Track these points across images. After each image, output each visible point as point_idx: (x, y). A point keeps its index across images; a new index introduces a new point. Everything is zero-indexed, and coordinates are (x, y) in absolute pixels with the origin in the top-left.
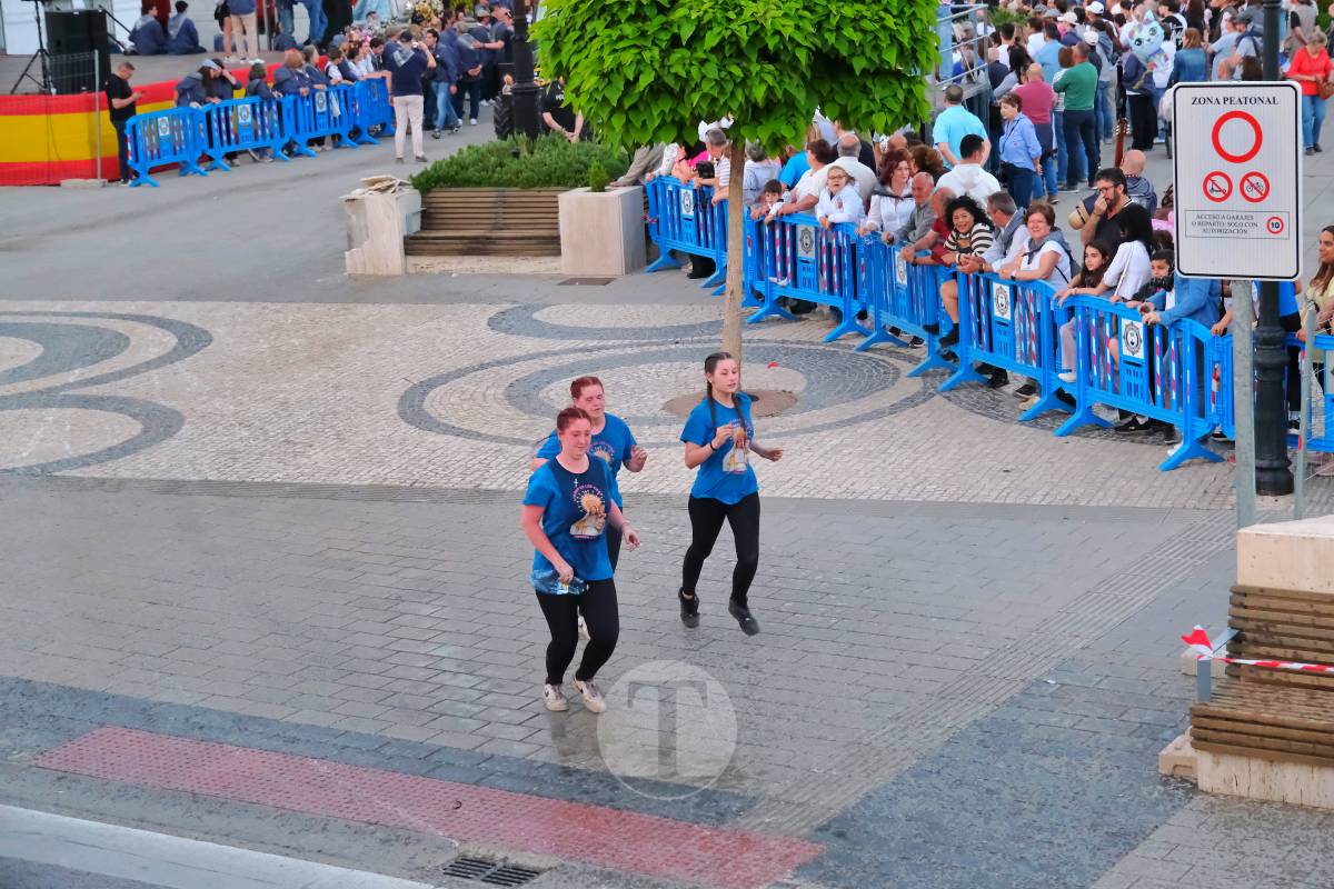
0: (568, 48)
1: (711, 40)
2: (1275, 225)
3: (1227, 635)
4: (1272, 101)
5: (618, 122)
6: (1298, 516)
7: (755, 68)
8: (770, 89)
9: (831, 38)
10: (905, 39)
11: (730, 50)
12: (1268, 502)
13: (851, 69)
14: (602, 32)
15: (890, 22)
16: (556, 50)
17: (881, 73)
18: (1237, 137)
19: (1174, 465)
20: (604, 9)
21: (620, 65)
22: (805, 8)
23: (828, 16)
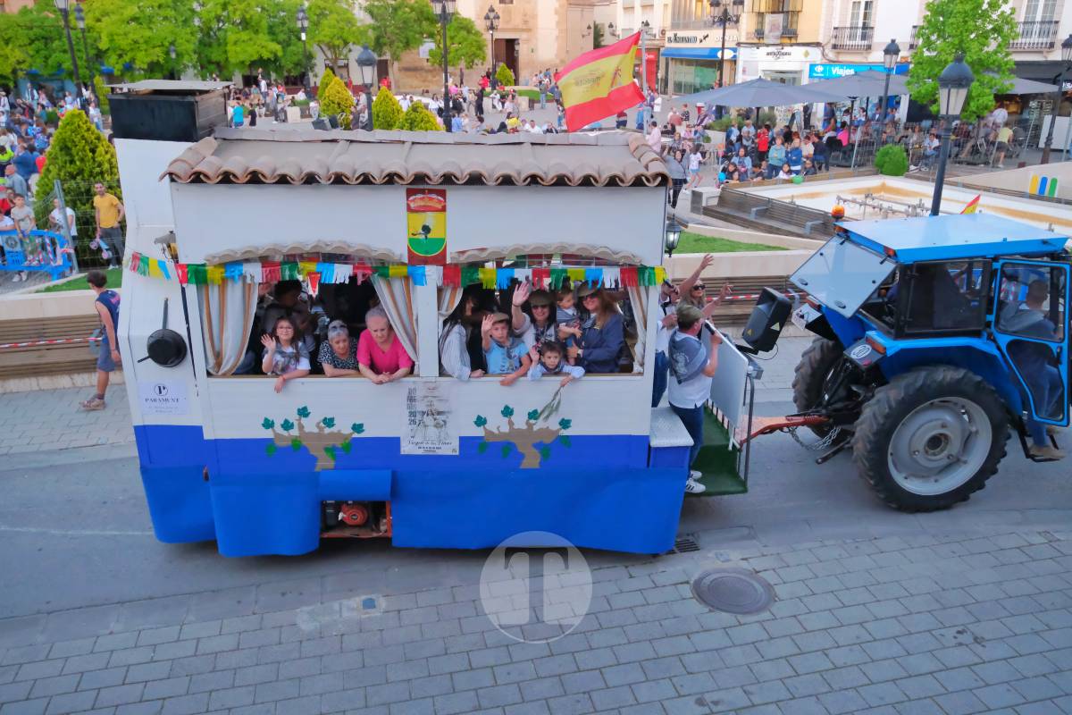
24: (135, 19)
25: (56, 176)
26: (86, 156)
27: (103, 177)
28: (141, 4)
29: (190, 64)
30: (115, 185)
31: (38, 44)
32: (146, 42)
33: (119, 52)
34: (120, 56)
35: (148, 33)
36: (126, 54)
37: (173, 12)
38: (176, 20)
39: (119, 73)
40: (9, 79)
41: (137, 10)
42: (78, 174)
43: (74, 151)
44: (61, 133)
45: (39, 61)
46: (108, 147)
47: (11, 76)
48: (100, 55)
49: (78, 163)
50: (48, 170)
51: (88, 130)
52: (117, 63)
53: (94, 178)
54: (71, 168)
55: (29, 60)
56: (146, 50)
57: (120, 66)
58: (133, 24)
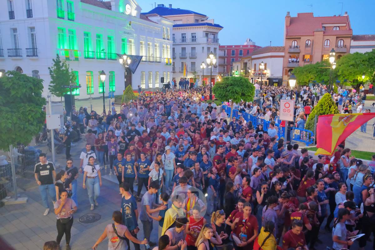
0: (216, 92)
1: (231, 91)
2: (291, 115)
4: (291, 102)
5: (220, 99)
7: (235, 94)
8: (237, 97)
9: (243, 92)
10: (251, 93)
11: (233, 92)
13: (245, 95)
14: (220, 90)
15: (250, 90)
16: (214, 91)
17: (248, 96)
18: (287, 105)
20: (220, 87)
22: (241, 88)
23: (243, 89)
24: (353, 65)
26: (327, 108)
28: (356, 60)
31: (319, 73)
32: (354, 73)
34: (344, 77)
35: (356, 70)
36: (346, 76)
37: (367, 63)
38: (368, 65)
39: (342, 83)
41: (354, 62)
42: (323, 114)
43: (324, 107)
45: (318, 78)
46: (335, 106)
47: (308, 82)
48: (337, 76)
49: (324, 110)
50: (314, 111)
51: (331, 100)
54: (321, 112)
55: (314, 78)
56: (353, 75)
57: (343, 80)
58: (351, 67)
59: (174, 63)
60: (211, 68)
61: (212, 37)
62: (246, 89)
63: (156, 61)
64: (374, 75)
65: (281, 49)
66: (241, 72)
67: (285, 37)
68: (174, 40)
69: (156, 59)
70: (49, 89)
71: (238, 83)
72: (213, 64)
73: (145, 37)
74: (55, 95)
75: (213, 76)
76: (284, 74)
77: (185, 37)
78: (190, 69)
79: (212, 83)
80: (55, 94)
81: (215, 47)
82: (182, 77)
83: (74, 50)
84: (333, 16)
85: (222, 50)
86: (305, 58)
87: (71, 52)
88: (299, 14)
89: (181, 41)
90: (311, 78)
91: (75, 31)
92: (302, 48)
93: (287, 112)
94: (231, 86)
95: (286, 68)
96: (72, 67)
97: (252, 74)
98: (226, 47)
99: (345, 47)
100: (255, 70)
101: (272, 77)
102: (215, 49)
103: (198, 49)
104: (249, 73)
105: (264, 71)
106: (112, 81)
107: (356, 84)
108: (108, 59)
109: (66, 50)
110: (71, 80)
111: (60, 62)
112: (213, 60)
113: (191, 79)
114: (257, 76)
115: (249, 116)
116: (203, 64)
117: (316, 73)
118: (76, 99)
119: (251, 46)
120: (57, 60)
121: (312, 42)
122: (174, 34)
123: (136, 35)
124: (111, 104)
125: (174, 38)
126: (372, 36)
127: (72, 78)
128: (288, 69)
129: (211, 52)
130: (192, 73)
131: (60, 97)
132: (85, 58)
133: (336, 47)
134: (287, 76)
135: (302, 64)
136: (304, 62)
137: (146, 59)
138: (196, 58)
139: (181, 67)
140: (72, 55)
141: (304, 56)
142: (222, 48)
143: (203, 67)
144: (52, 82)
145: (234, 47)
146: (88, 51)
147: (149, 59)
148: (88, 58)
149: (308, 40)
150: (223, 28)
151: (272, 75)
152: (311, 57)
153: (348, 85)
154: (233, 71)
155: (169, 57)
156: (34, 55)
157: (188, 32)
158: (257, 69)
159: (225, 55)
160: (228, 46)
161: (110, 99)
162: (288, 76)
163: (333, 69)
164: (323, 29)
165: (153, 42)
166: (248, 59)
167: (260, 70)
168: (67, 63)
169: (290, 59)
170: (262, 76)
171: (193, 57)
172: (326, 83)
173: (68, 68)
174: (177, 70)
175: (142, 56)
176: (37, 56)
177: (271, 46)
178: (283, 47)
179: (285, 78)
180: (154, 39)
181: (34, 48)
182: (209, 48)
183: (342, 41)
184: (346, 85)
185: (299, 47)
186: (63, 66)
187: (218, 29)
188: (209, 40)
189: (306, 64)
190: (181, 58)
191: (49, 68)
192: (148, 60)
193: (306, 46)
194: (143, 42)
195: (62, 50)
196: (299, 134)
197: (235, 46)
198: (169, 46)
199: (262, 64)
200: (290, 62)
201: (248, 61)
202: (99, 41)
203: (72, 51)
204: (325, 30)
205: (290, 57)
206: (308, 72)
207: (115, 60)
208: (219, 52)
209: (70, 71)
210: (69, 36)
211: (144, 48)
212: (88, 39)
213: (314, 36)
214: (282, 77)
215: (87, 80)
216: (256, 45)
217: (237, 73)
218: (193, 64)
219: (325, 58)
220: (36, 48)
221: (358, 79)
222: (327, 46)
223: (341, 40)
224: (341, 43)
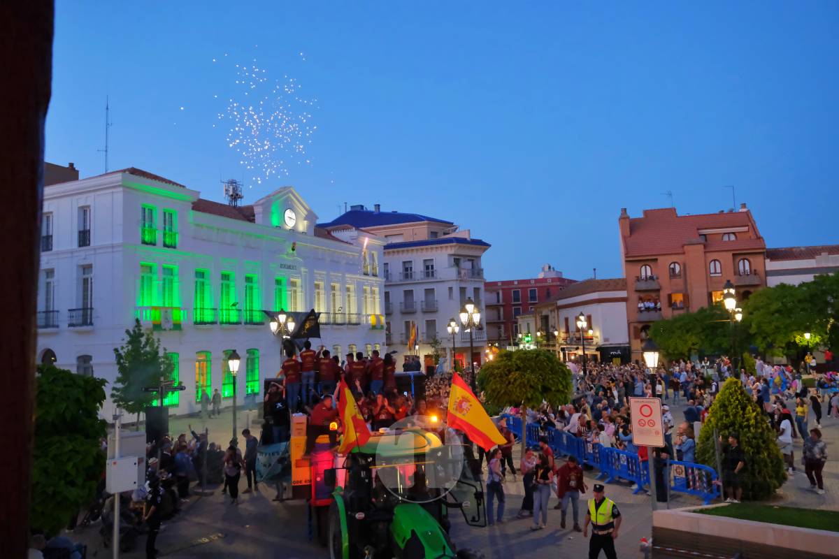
0: (485, 384)
1: (518, 382)
2: (657, 433)
3: (651, 540)
4: (654, 403)
5: (496, 401)
6: (668, 508)
7: (528, 390)
8: (532, 395)
9: (546, 382)
10: (564, 383)
12: (660, 504)
13: (551, 390)
14: (493, 381)
15: (560, 379)
17: (558, 391)
18: (646, 411)
19: (636, 493)
20: (494, 375)
21: (496, 388)
22: (541, 375)
23: (546, 377)
24: (778, 311)
25: (714, 426)
26: (737, 412)
27: (749, 429)
28: (784, 300)
29: (822, 343)
30: (758, 436)
31: (708, 332)
32: (785, 328)
33: (764, 335)
34: (765, 338)
35: (788, 321)
36: (769, 336)
37: (810, 305)
38: (811, 310)
39: (762, 350)
40: (686, 356)
41: (780, 304)
42: (730, 426)
43: (729, 409)
44: (721, 395)
45: (707, 343)
47: (686, 354)
48: (750, 338)
49: (731, 417)
50: (709, 420)
51: (742, 393)
52: (762, 343)
53: (743, 429)
54: (725, 421)
55: (700, 342)
56: (785, 334)
57: (764, 345)
58: (777, 315)
59: (388, 323)
60: (471, 333)
61: (468, 265)
62: (551, 376)
63: (349, 321)
64: (830, 330)
65: (618, 284)
66: (536, 335)
67: (623, 259)
68: (387, 274)
69: (349, 318)
70: (113, 396)
71: (533, 364)
72: (474, 324)
73: (324, 273)
74: (124, 410)
75: (477, 348)
76: (632, 336)
77: (411, 268)
78: (425, 335)
79: (475, 363)
80: (124, 407)
81: (477, 286)
82: (409, 354)
83: (172, 308)
84: (717, 212)
85: (491, 291)
86: (673, 302)
87: (166, 312)
88: (646, 212)
89: (402, 278)
90: (693, 344)
91: (176, 268)
92: (664, 280)
93: (647, 427)
94: (516, 370)
95: (636, 324)
96: (166, 344)
97: (561, 341)
98: (500, 284)
99: (755, 274)
100: (567, 331)
101: (607, 344)
102: (477, 290)
103: (441, 292)
104: (554, 337)
105: (587, 332)
106: (253, 371)
107: (793, 352)
108: (246, 323)
109: (156, 308)
110: (163, 374)
111: (142, 335)
112: (472, 314)
113: (426, 356)
114: (574, 343)
115: (564, 437)
116: (453, 324)
117: (703, 332)
118: (171, 416)
119: (553, 280)
120: (134, 331)
121: (682, 266)
122: (386, 264)
123: (307, 270)
124: (250, 423)
125: (387, 271)
126: (807, 248)
127: (166, 370)
128: (640, 326)
129: (469, 298)
130: (429, 343)
131: (136, 414)
132: (196, 323)
133: (735, 274)
134: (639, 341)
135: (668, 313)
136: (673, 309)
137: (329, 318)
138: (435, 312)
139: (404, 332)
140: (167, 319)
141: (670, 296)
142: (491, 286)
143: (453, 330)
144: (119, 380)
145: (516, 283)
146: (202, 309)
147: (334, 318)
148: (202, 323)
149: (675, 263)
150: (490, 246)
151: (606, 340)
152: (686, 298)
153: (778, 356)
154: (520, 336)
155: (378, 312)
156: (85, 323)
157: (418, 258)
158: (572, 329)
159: (498, 301)
160: (503, 283)
161: (248, 411)
162: (642, 341)
163: (737, 322)
164: (702, 240)
165: (343, 282)
166: (550, 308)
167: (578, 330)
168: (155, 336)
169: (641, 305)
170: (585, 343)
171: (430, 308)
172: (726, 352)
173: (158, 347)
174: (396, 338)
175: (320, 313)
176: (91, 324)
177: (598, 278)
178: (623, 280)
179: (637, 345)
180: (343, 277)
181: (87, 309)
182: (463, 290)
183: (746, 262)
184: (773, 355)
185: (657, 278)
186: (147, 343)
187: (481, 249)
188: (463, 272)
189: (677, 313)
190: (404, 313)
191: (116, 350)
192: (332, 321)
193: (670, 276)
194: (322, 284)
195: (147, 308)
196: (683, 475)
197: (520, 282)
198: (377, 289)
199: (582, 318)
200: (641, 311)
201: (551, 311)
202: (228, 286)
203: (169, 310)
204: (706, 240)
205: (641, 300)
206: (685, 331)
207: (261, 324)
208: (485, 297)
209: (161, 354)
210: (164, 280)
211: (322, 297)
212: (203, 284)
213: (684, 253)
214: (629, 343)
215: (197, 370)
216: (564, 277)
217: (529, 339)
218: (431, 324)
219: (717, 298)
220: (91, 309)
221: (797, 341)
222: (715, 273)
223: (744, 259)
224: (744, 266)
